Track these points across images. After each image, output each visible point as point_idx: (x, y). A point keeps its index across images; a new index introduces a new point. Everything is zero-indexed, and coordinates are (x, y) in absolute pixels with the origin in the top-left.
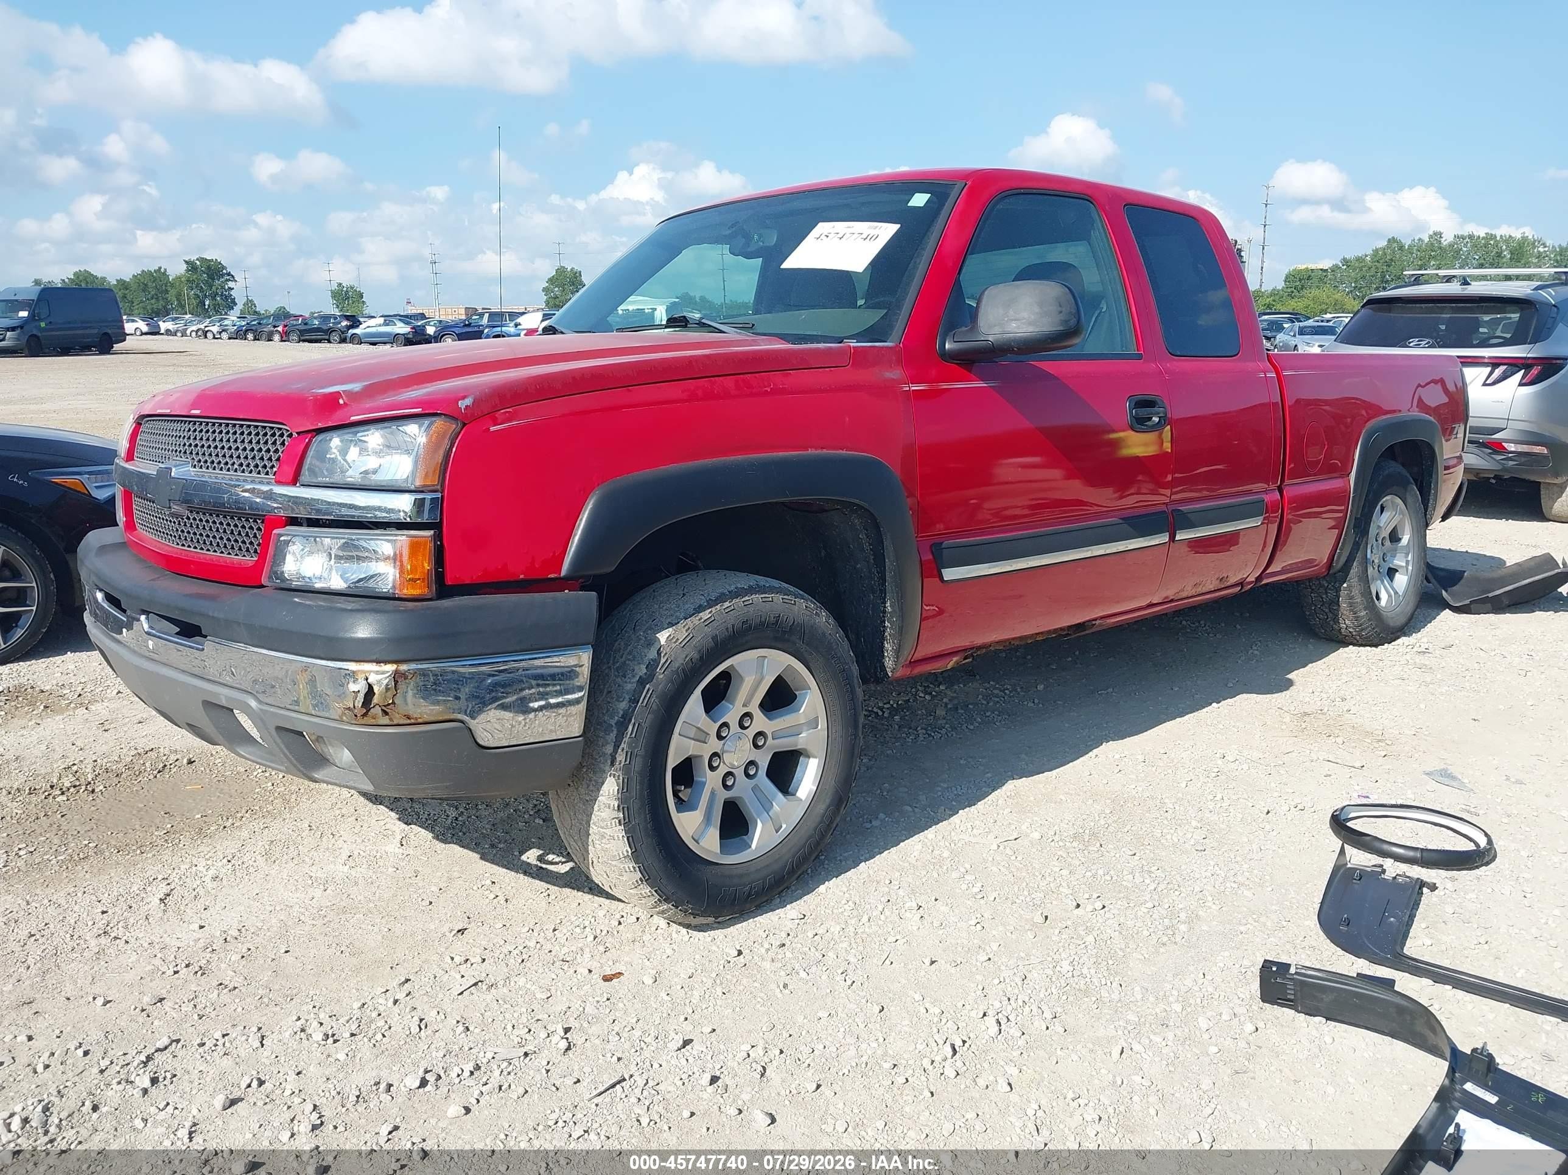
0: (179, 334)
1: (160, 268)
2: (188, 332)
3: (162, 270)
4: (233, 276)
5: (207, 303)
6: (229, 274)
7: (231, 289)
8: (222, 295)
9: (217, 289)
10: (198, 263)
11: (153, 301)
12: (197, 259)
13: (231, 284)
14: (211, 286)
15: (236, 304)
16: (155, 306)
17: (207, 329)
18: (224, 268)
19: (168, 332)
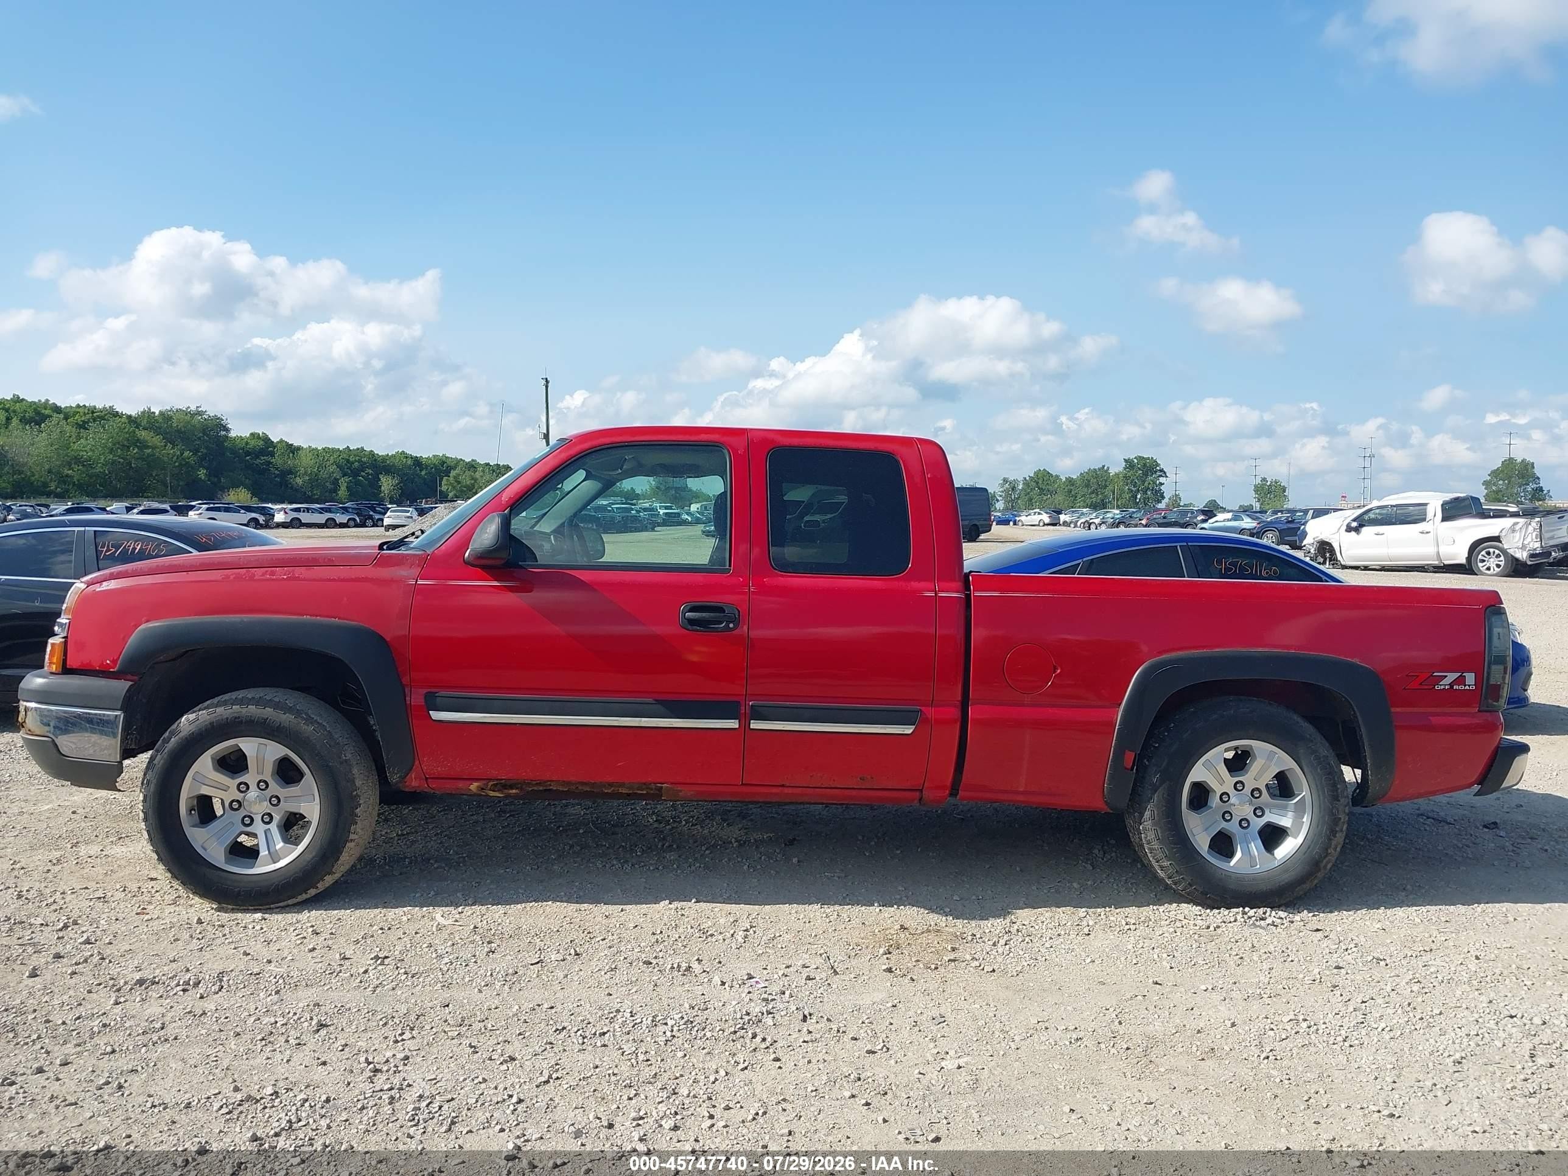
0: (1072, 525)
1: (1104, 466)
2: (1079, 524)
3: (1105, 468)
4: (1165, 473)
5: (1139, 496)
6: (1162, 470)
7: (1161, 484)
8: (1152, 490)
9: (1149, 483)
10: (1136, 461)
11: (1093, 496)
12: (1135, 458)
13: (1162, 480)
14: (1144, 482)
15: (1163, 498)
16: (1094, 500)
17: (1091, 521)
18: (1158, 465)
19: (1066, 524)
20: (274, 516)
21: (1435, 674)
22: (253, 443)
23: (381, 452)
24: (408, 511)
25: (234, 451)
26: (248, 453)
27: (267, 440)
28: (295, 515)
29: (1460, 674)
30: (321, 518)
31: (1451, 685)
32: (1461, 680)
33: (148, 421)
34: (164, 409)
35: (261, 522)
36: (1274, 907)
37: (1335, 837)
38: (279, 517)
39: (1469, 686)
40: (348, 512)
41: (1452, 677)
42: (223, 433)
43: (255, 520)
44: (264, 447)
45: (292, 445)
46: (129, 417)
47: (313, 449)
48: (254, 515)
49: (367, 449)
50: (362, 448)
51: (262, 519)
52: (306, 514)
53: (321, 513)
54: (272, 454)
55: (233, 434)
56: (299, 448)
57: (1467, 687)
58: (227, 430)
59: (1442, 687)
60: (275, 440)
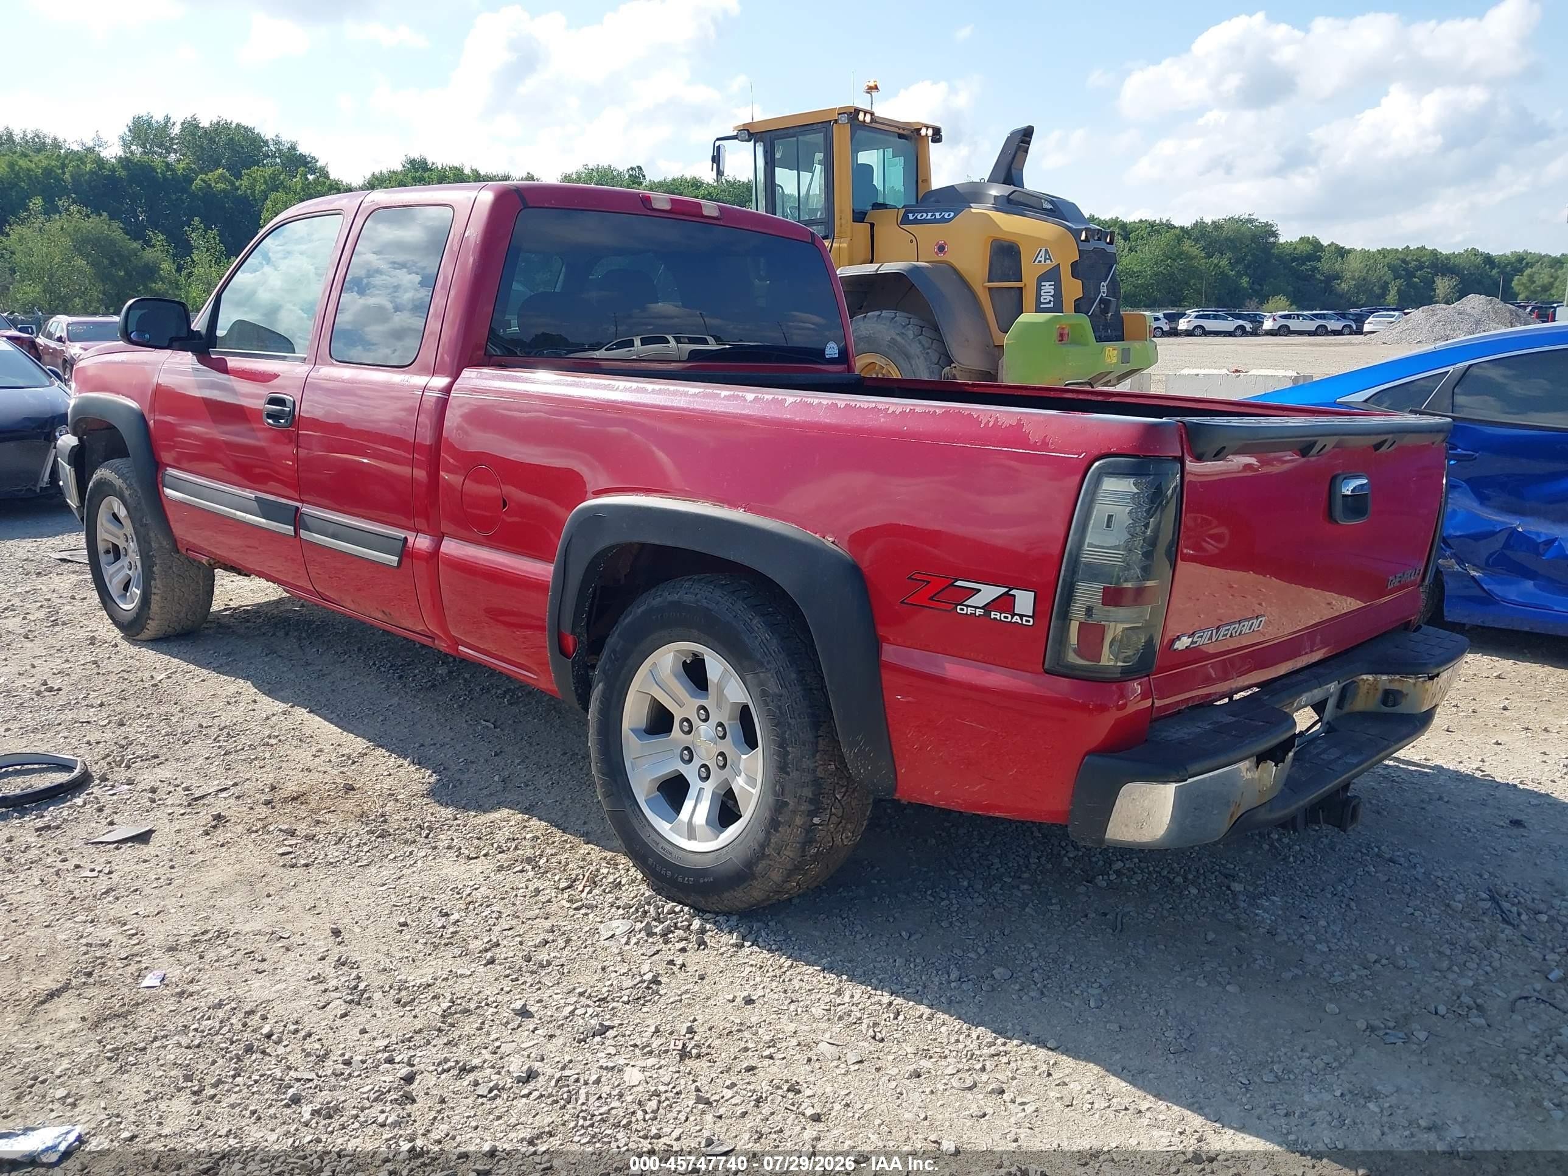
20: (1263, 322)
21: (959, 583)
22: (1301, 247)
23: (1445, 251)
24: (1393, 316)
25: (1280, 258)
26: (1294, 260)
27: (1316, 245)
28: (1284, 322)
29: (1007, 589)
30: (1312, 325)
31: (988, 607)
32: (1005, 603)
33: (1200, 233)
34: (1215, 218)
35: (1248, 329)
36: (705, 912)
37: (776, 830)
38: (1268, 325)
39: (1021, 616)
40: (1345, 318)
41: (989, 593)
42: (1272, 240)
43: (1242, 327)
44: (1313, 250)
45: (1343, 248)
46: (1182, 228)
47: (1365, 252)
48: (1241, 322)
49: (1429, 247)
50: (1423, 247)
51: (1248, 326)
52: (1296, 321)
53: (1312, 320)
54: (1319, 259)
55: (1282, 240)
56: (1349, 251)
57: (1016, 619)
58: (1275, 235)
59: (970, 611)
60: (1325, 242)
